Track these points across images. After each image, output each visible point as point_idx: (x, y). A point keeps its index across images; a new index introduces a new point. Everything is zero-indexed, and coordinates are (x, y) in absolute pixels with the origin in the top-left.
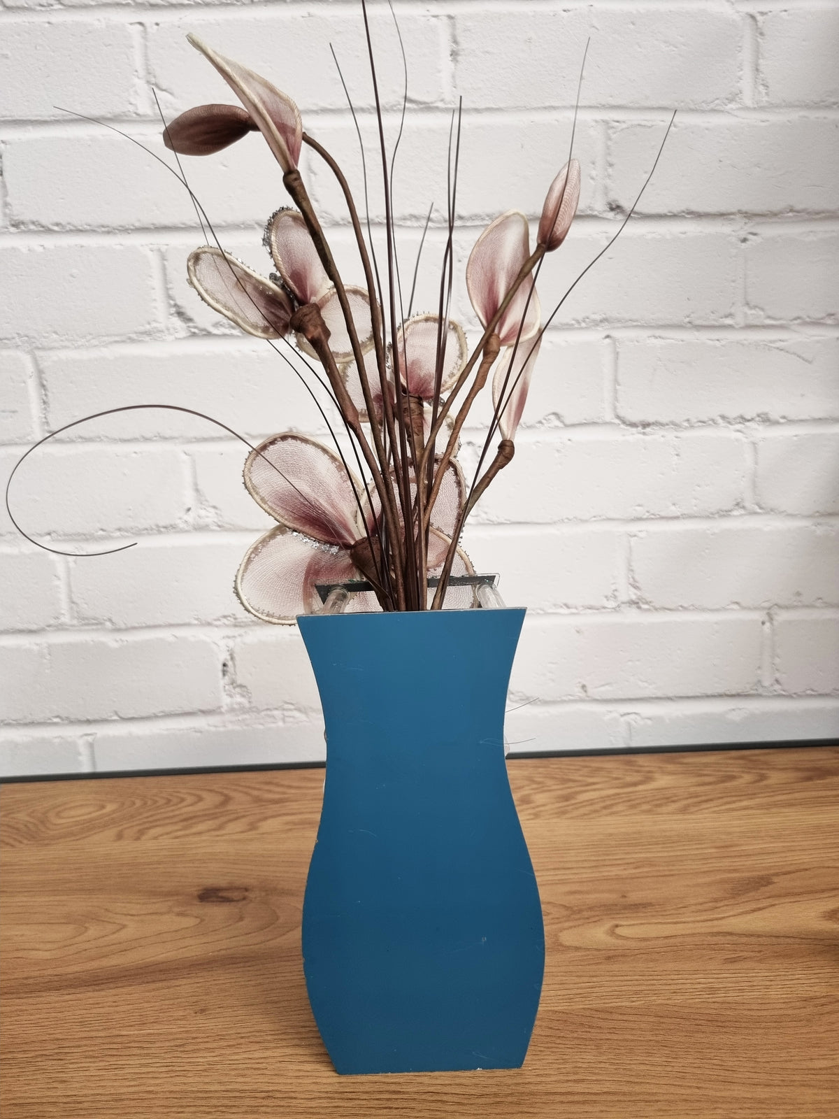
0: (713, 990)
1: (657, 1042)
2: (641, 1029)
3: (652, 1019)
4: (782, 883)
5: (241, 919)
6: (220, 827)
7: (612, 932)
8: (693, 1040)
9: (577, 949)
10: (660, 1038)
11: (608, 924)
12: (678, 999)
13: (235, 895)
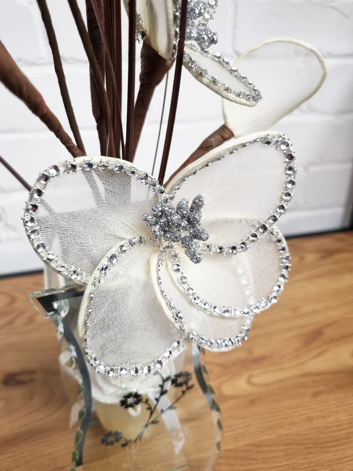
0: (310, 419)
1: (289, 465)
2: (279, 457)
3: (283, 448)
4: (329, 333)
5: (32, 398)
6: (11, 322)
7: (249, 382)
8: (307, 461)
9: (233, 397)
10: (290, 462)
11: (246, 375)
12: (294, 429)
13: (26, 378)
